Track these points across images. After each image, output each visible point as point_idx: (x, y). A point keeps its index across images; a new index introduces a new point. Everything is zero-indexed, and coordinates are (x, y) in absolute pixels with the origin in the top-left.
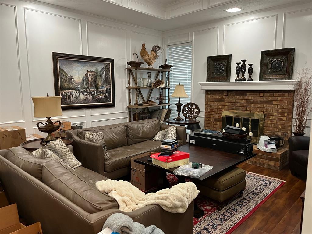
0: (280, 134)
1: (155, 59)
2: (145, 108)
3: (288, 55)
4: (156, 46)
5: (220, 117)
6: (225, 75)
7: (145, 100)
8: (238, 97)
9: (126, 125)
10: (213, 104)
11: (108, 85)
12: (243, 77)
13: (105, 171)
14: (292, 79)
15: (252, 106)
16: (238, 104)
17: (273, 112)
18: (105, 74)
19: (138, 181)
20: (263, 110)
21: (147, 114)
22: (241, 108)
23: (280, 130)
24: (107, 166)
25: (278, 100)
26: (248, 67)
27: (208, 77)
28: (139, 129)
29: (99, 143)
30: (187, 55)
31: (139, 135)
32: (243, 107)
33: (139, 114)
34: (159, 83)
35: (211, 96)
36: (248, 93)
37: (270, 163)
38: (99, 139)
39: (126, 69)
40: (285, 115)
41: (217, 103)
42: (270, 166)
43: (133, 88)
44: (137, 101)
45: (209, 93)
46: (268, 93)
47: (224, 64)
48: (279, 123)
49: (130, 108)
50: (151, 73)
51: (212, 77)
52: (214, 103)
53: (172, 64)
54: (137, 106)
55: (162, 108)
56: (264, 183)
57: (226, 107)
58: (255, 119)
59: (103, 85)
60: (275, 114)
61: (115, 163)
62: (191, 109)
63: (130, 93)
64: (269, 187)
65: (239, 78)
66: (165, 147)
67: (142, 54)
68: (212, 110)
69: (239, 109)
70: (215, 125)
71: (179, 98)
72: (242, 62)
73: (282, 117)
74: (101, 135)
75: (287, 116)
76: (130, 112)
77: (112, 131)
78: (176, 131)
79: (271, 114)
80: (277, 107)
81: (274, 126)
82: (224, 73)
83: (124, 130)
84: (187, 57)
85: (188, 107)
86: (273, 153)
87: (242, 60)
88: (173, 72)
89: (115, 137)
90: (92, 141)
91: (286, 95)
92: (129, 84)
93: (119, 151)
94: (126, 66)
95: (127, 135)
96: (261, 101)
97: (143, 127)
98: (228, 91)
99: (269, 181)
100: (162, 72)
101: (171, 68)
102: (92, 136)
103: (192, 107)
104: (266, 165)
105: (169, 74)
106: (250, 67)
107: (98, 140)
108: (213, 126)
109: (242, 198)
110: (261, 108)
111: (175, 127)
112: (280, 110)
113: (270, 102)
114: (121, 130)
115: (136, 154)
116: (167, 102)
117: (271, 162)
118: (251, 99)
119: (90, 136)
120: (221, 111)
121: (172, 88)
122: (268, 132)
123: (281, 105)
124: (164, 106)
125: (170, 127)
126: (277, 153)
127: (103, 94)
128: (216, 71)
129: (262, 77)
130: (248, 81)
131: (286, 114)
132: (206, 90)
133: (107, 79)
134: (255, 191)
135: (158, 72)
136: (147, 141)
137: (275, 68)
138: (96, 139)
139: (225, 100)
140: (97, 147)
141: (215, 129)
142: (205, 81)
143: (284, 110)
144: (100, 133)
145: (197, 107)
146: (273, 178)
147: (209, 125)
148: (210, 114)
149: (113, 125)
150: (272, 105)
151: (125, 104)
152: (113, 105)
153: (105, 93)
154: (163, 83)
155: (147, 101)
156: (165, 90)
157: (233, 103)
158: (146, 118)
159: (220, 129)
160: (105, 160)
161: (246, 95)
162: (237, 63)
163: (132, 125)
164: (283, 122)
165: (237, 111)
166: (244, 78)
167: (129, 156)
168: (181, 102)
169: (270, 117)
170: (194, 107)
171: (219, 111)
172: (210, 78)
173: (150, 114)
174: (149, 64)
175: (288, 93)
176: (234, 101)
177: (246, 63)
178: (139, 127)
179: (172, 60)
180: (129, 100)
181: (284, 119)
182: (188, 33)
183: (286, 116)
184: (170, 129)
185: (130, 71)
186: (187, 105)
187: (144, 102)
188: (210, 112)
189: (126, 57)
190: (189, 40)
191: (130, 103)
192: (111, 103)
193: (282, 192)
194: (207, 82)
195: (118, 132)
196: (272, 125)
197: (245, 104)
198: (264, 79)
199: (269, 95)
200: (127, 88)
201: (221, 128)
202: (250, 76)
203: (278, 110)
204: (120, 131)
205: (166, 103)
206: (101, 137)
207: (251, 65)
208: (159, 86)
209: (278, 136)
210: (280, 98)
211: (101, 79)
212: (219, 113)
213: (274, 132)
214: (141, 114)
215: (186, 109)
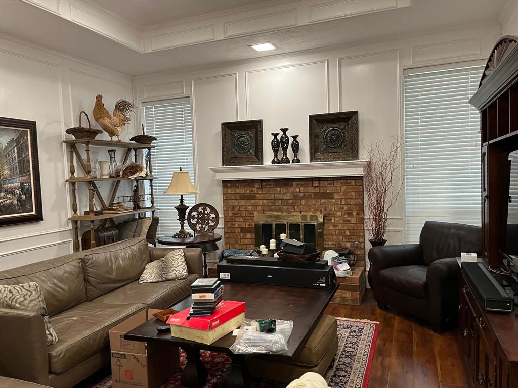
0: (348, 245)
1: (124, 124)
2: (105, 219)
3: (349, 122)
4: (123, 101)
5: (252, 225)
6: (254, 154)
7: (107, 203)
8: (278, 189)
9: (81, 258)
10: (236, 204)
11: (25, 176)
12: (285, 157)
13: (50, 373)
14: (357, 158)
15: (303, 203)
16: (280, 202)
17: (335, 210)
18: (18, 153)
19: (132, 378)
20: (320, 210)
21: (114, 230)
22: (284, 207)
23: (349, 239)
24: (56, 360)
25: (341, 192)
26: (291, 140)
27: (225, 158)
28: (110, 264)
29: (29, 308)
30: (182, 120)
31: (111, 276)
32: (288, 206)
33: (97, 231)
34: (134, 168)
35: (233, 190)
36: (294, 183)
37: (344, 295)
38: (29, 299)
39: (64, 142)
40: (353, 215)
41: (244, 201)
42: (344, 299)
43: (80, 181)
44: (91, 205)
45: (229, 185)
46: (325, 182)
47: (250, 136)
48: (346, 228)
49: (75, 222)
50: (115, 150)
51: (232, 158)
52: (239, 201)
53: (154, 134)
54: (92, 217)
55: (139, 217)
56: (351, 332)
57: (259, 208)
58: (308, 223)
59: (14, 176)
60: (339, 214)
61: (75, 350)
62: (204, 214)
63: (74, 191)
64: (362, 337)
65: (277, 158)
66: (200, 297)
67: (97, 114)
68: (235, 214)
69: (282, 209)
70: (242, 240)
71: (182, 195)
72: (281, 133)
73: (348, 219)
74: (35, 290)
75: (357, 216)
76: (76, 228)
77: (51, 274)
78: (184, 259)
79: (334, 214)
80: (341, 202)
81: (340, 233)
82: (251, 151)
83: (77, 270)
84: (182, 123)
85: (197, 211)
86: (347, 278)
87: (281, 130)
88: (157, 149)
89: (61, 288)
90: (9, 306)
91: (352, 183)
92: (73, 173)
93: (75, 318)
94: (64, 136)
95: (86, 280)
96: (315, 194)
97: (117, 258)
98: (261, 181)
99: (356, 327)
100: (135, 149)
101: (153, 142)
102: (10, 295)
103: (204, 212)
104: (338, 299)
105: (149, 153)
106: (294, 141)
107: (26, 302)
108: (239, 242)
109: (334, 369)
110: (316, 206)
111: (182, 251)
112: (346, 208)
113: (330, 196)
114: (70, 270)
115: (116, 319)
116: (148, 204)
117: (346, 293)
118: (300, 193)
119: (5, 294)
120: (252, 215)
121: (156, 178)
122: (330, 243)
123: (346, 199)
124: (142, 213)
125: (172, 252)
126: (354, 276)
127: (14, 195)
128: (239, 148)
129: (313, 156)
130: (292, 163)
131: (354, 213)
132: (223, 181)
133: (23, 163)
134: (346, 349)
135: (128, 149)
136: (128, 287)
137: (332, 142)
138: (22, 299)
139: (257, 195)
140: (28, 320)
141: (244, 247)
142: (220, 165)
143: (351, 206)
144: (32, 284)
145: (213, 210)
146: (359, 320)
147: (232, 241)
148: (232, 220)
149: (50, 261)
150: (334, 200)
151: (63, 213)
152: (38, 218)
153: (18, 193)
154: (141, 170)
155: (112, 204)
156: (143, 182)
157: (272, 200)
158: (112, 240)
159: (252, 246)
160: (48, 346)
161: (291, 186)
162: (272, 134)
163: (95, 257)
164: (351, 226)
165: (279, 213)
166: (287, 158)
167: (103, 326)
168: (186, 203)
169: (332, 220)
170: (209, 210)
171: (249, 215)
172: (229, 159)
173: (119, 230)
174: (112, 134)
175: (355, 180)
176: (273, 196)
177: (287, 133)
178: (108, 259)
179: (153, 128)
180: (73, 205)
181: (353, 220)
182: (183, 81)
183: (355, 216)
184: (172, 255)
185: (72, 146)
186: (195, 208)
187: (104, 208)
188: (233, 218)
189: (62, 120)
190: (185, 93)
191: (75, 210)
192: (34, 213)
193: (385, 342)
194: (223, 166)
195: (66, 275)
196: (335, 232)
197: (290, 201)
198: (317, 159)
199: (326, 184)
200: (67, 181)
201: (254, 243)
202: (296, 156)
203: (343, 208)
204: (70, 273)
205: (146, 206)
206: (34, 293)
207: (295, 138)
208: (133, 174)
209: (348, 249)
210: (343, 189)
211: (8, 163)
212: (248, 218)
213: (339, 242)
214: (101, 232)
215: (194, 216)
